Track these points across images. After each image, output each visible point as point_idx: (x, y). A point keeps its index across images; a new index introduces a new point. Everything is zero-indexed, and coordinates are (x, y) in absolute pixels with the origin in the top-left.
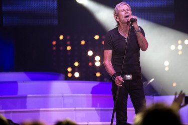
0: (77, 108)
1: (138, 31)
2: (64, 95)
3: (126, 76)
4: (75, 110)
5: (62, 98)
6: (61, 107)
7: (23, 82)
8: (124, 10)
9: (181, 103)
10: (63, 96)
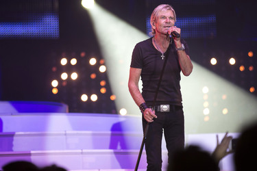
0: (84, 151)
2: (67, 132)
3: (161, 106)
4: (82, 153)
5: (65, 137)
6: (63, 149)
7: (12, 115)
10: (65, 134)
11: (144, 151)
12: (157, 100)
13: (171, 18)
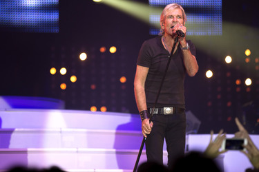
0: (80, 149)
1: (185, 48)
2: (62, 130)
3: (165, 108)
4: (77, 152)
5: (60, 134)
7: (6, 110)
8: (172, 17)
9: (220, 147)
10: (61, 132)
11: (144, 151)
12: (159, 102)
13: (179, 17)
